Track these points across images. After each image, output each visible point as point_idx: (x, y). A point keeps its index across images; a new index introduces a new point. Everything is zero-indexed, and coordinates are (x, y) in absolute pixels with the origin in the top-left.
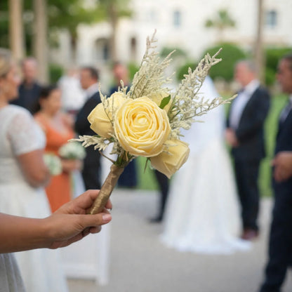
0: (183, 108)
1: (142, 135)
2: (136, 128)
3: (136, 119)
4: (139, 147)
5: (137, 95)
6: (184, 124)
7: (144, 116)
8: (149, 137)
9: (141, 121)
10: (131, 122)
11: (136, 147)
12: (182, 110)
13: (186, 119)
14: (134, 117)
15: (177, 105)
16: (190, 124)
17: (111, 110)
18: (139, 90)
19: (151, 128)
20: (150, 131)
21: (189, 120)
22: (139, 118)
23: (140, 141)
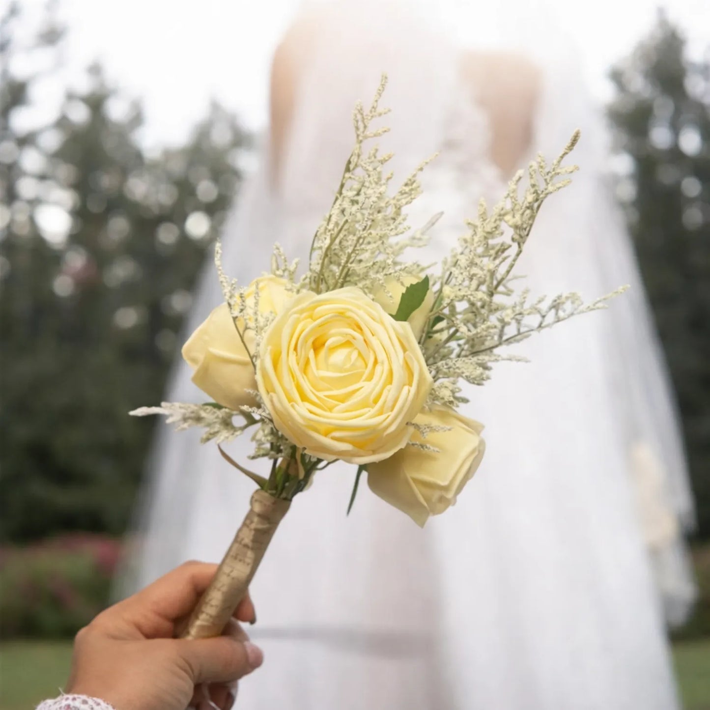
0: (466, 322)
1: (343, 399)
2: (323, 379)
3: (323, 353)
4: (337, 434)
5: (331, 282)
6: (468, 366)
7: (348, 343)
8: (364, 404)
9: (339, 356)
10: (307, 362)
11: (326, 435)
12: (463, 329)
13: (475, 353)
14: (317, 346)
15: (446, 311)
16: (486, 368)
17: (252, 324)
18: (334, 268)
19: (370, 378)
20: (367, 388)
21: (483, 357)
22: (333, 349)
23: (337, 416)
